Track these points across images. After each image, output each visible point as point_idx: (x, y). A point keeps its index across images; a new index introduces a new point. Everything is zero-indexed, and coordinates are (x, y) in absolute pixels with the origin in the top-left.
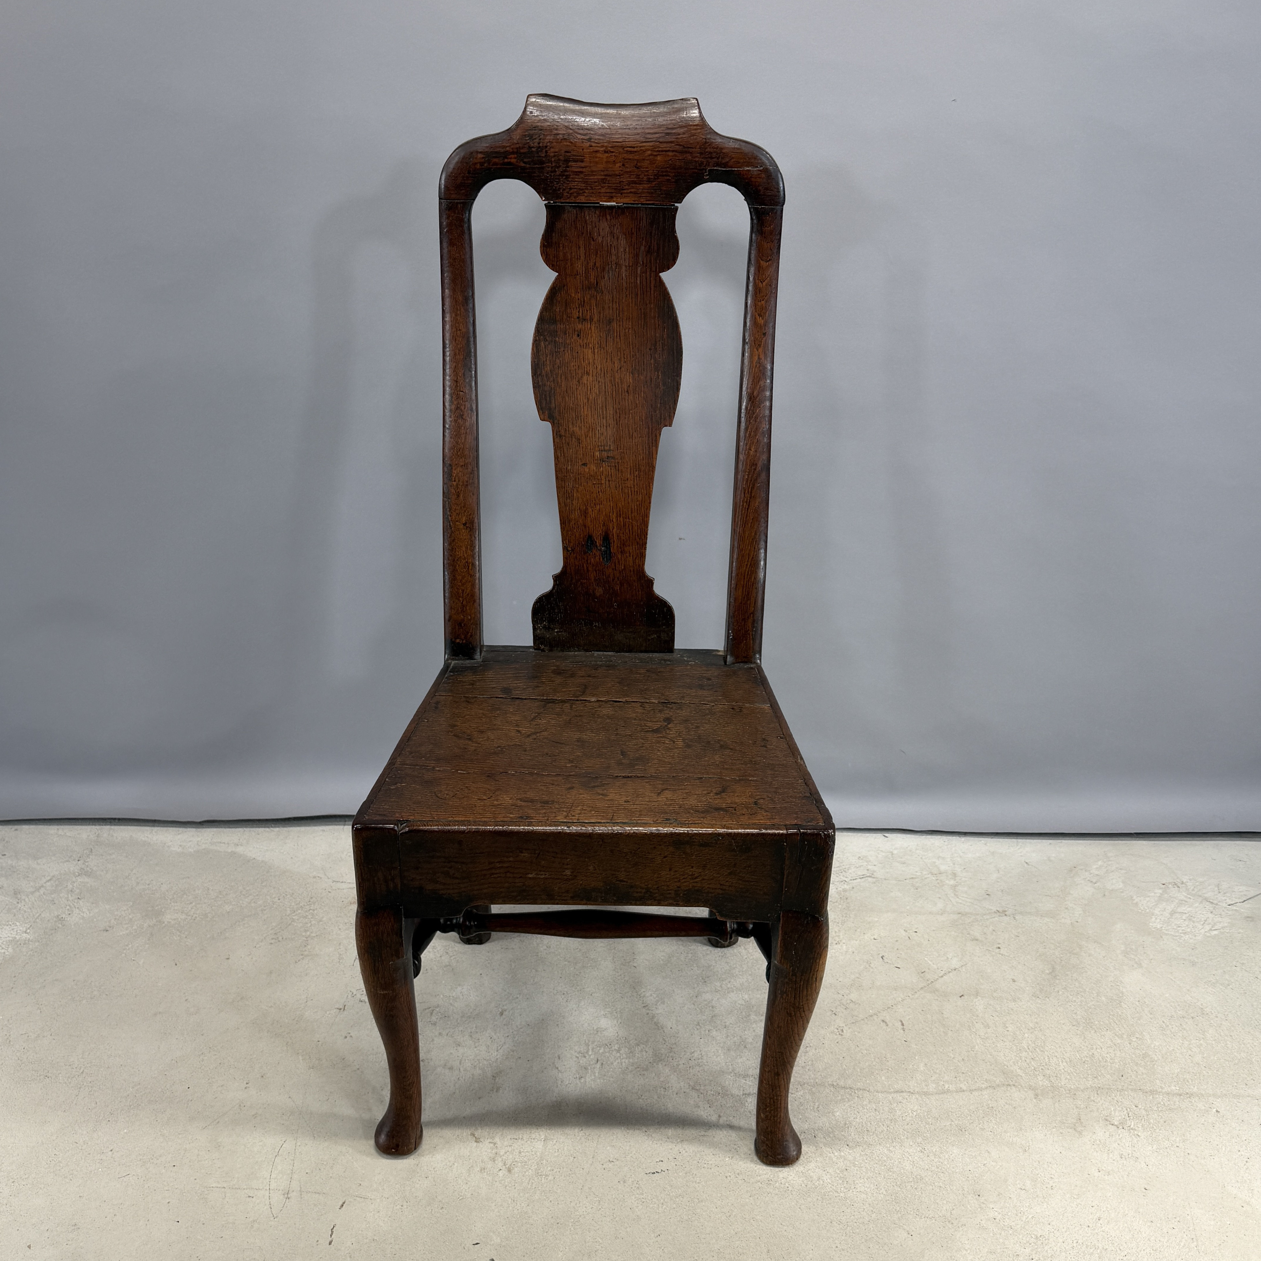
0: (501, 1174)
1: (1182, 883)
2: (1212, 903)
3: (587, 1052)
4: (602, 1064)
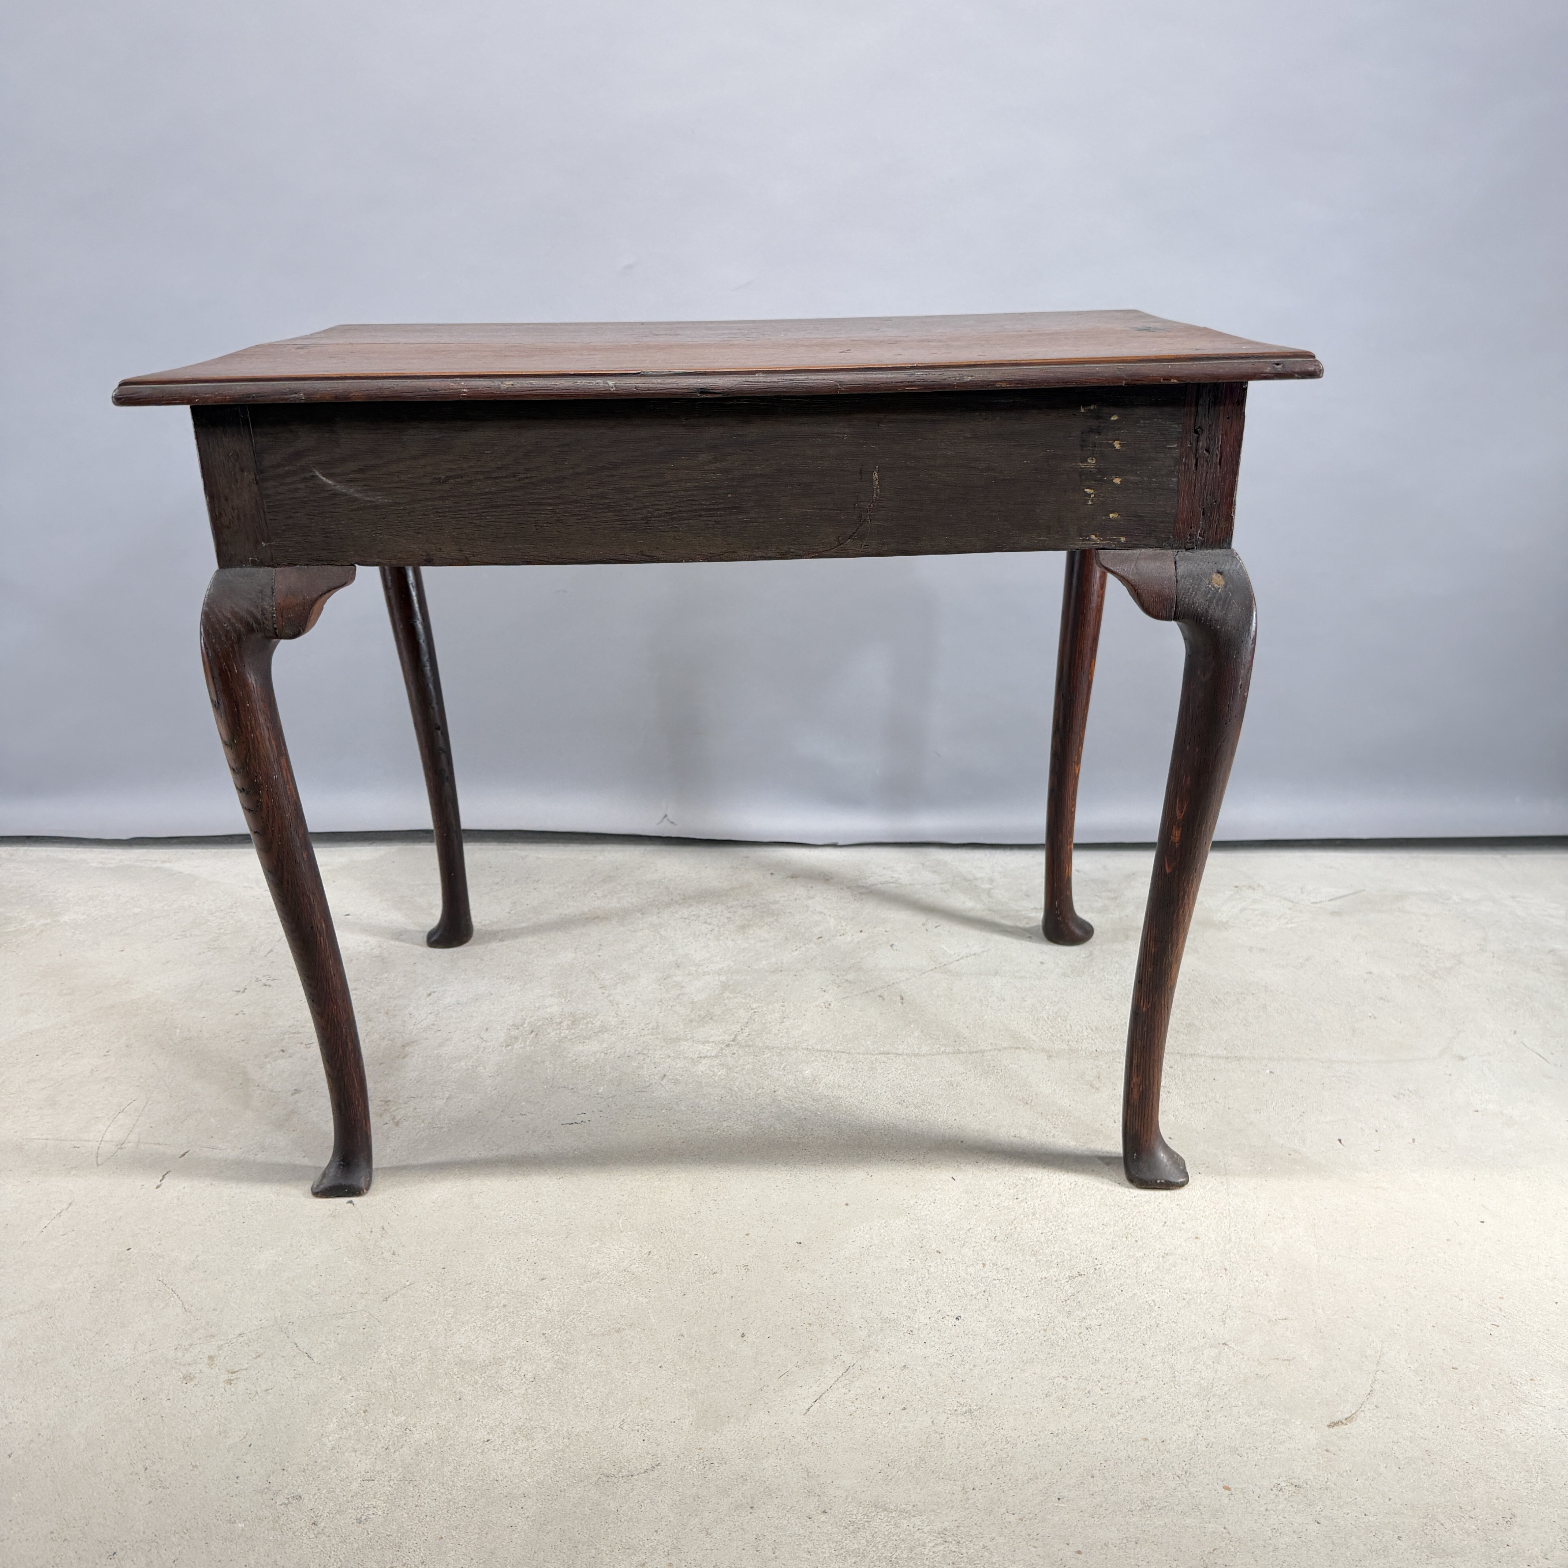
1: (1259, 886)
2: (1292, 901)
3: (522, 1025)
4: (536, 1035)
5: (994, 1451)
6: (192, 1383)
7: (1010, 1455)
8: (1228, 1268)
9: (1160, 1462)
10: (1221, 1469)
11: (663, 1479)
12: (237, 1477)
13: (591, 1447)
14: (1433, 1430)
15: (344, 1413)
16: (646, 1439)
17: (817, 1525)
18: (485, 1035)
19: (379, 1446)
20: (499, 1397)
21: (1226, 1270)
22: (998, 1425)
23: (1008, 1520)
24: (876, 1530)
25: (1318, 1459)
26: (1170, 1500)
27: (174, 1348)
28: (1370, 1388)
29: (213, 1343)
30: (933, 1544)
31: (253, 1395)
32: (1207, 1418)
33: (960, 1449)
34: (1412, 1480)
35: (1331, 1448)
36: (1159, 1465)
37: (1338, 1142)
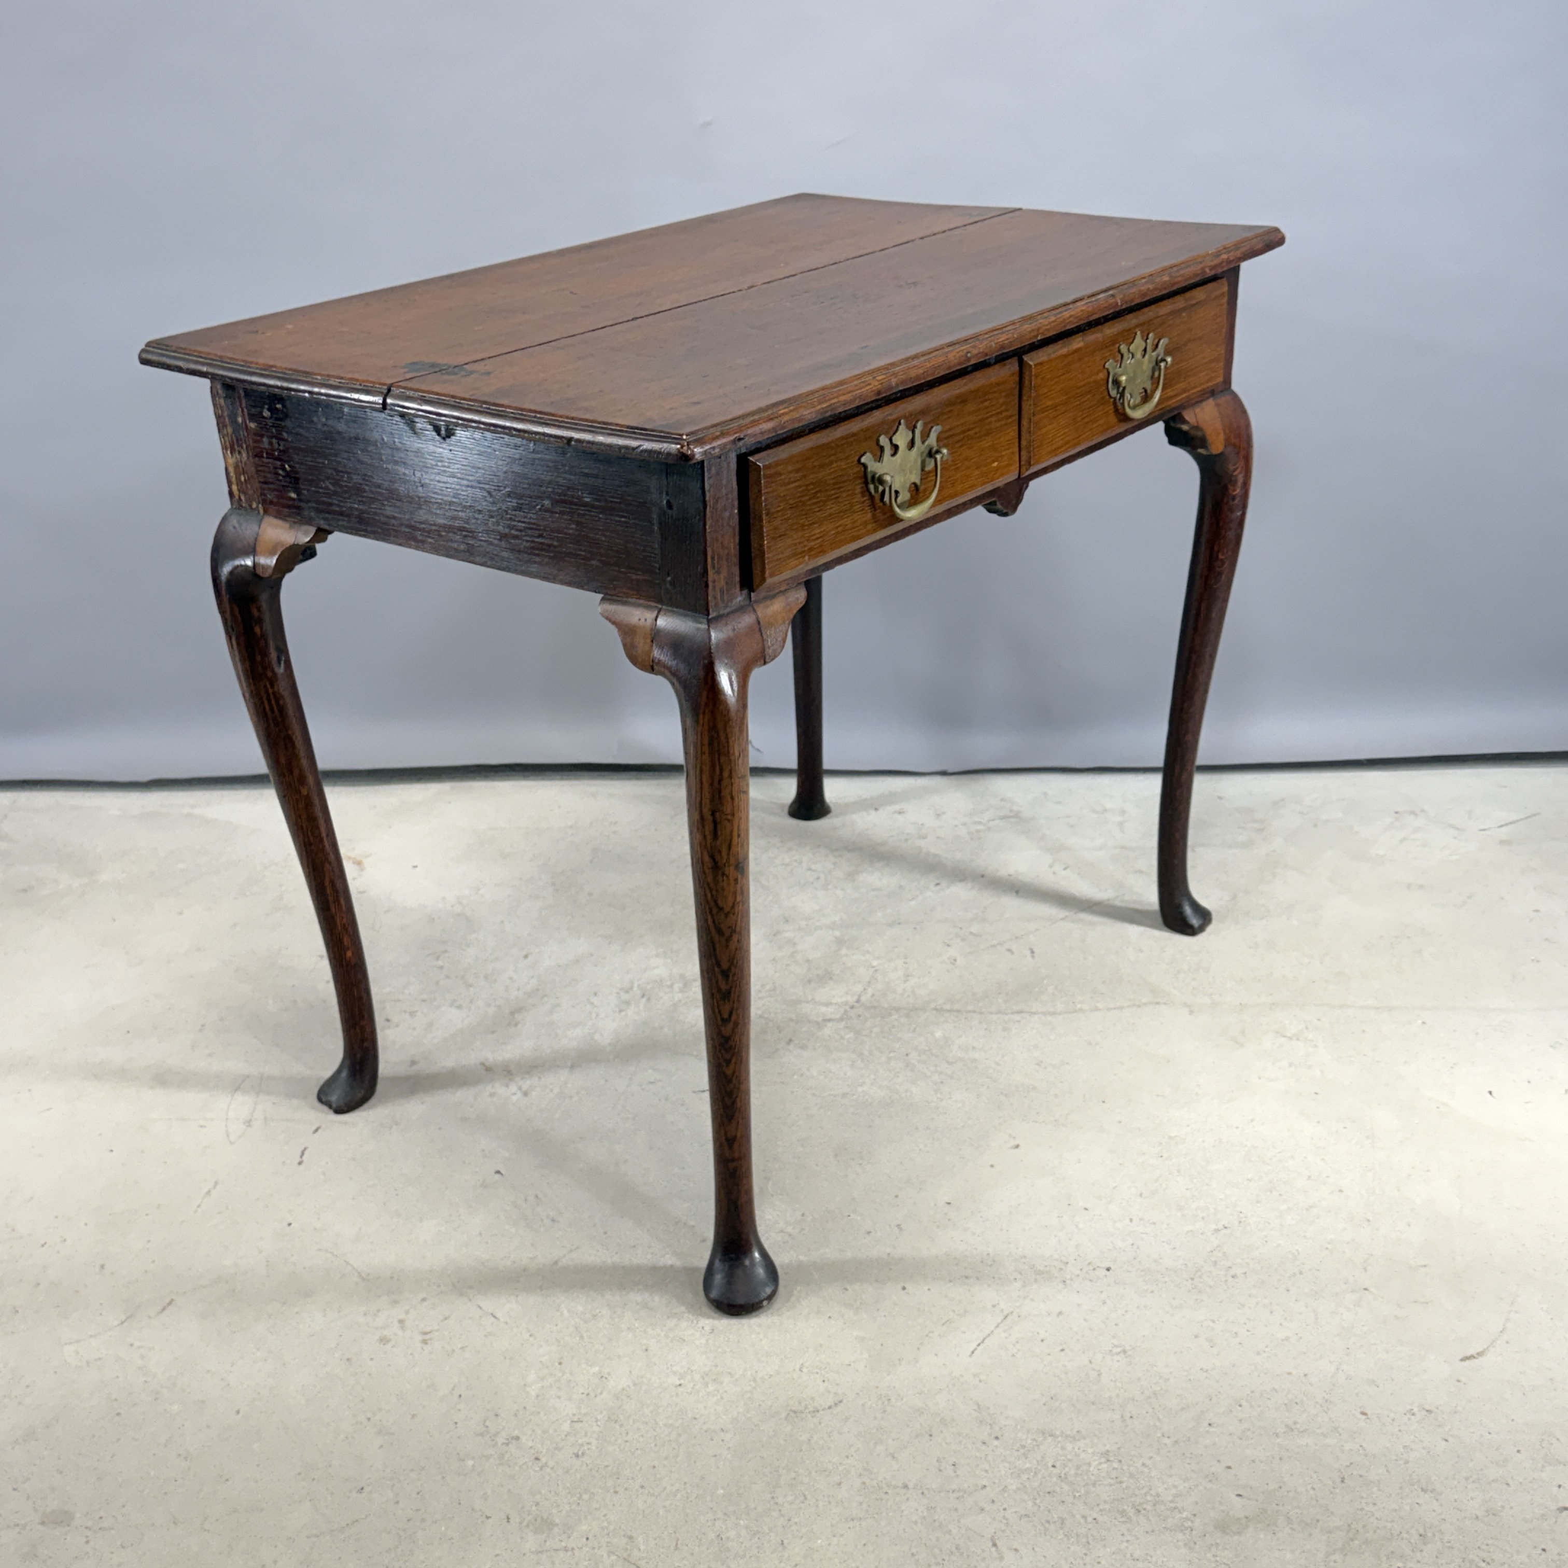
0: (515, 1098)
1: (1423, 811)
2: (1458, 829)
3: (631, 988)
4: (649, 999)
5: (1149, 1385)
6: (390, 1344)
7: (1163, 1388)
8: (1371, 1219)
10: (1359, 1398)
11: (846, 1414)
12: (456, 1423)
13: (777, 1388)
15: (540, 1365)
16: (826, 1380)
17: (991, 1449)
18: (595, 1000)
19: (580, 1393)
21: (1369, 1221)
22: (1151, 1363)
23: (1164, 1442)
24: (1045, 1452)
25: (1449, 1388)
26: (1311, 1424)
28: (1502, 1326)
29: (400, 1308)
31: (450, 1353)
32: (1348, 1354)
33: (1117, 1383)
35: (1462, 1379)
36: (1302, 1394)
37: (1488, 1094)
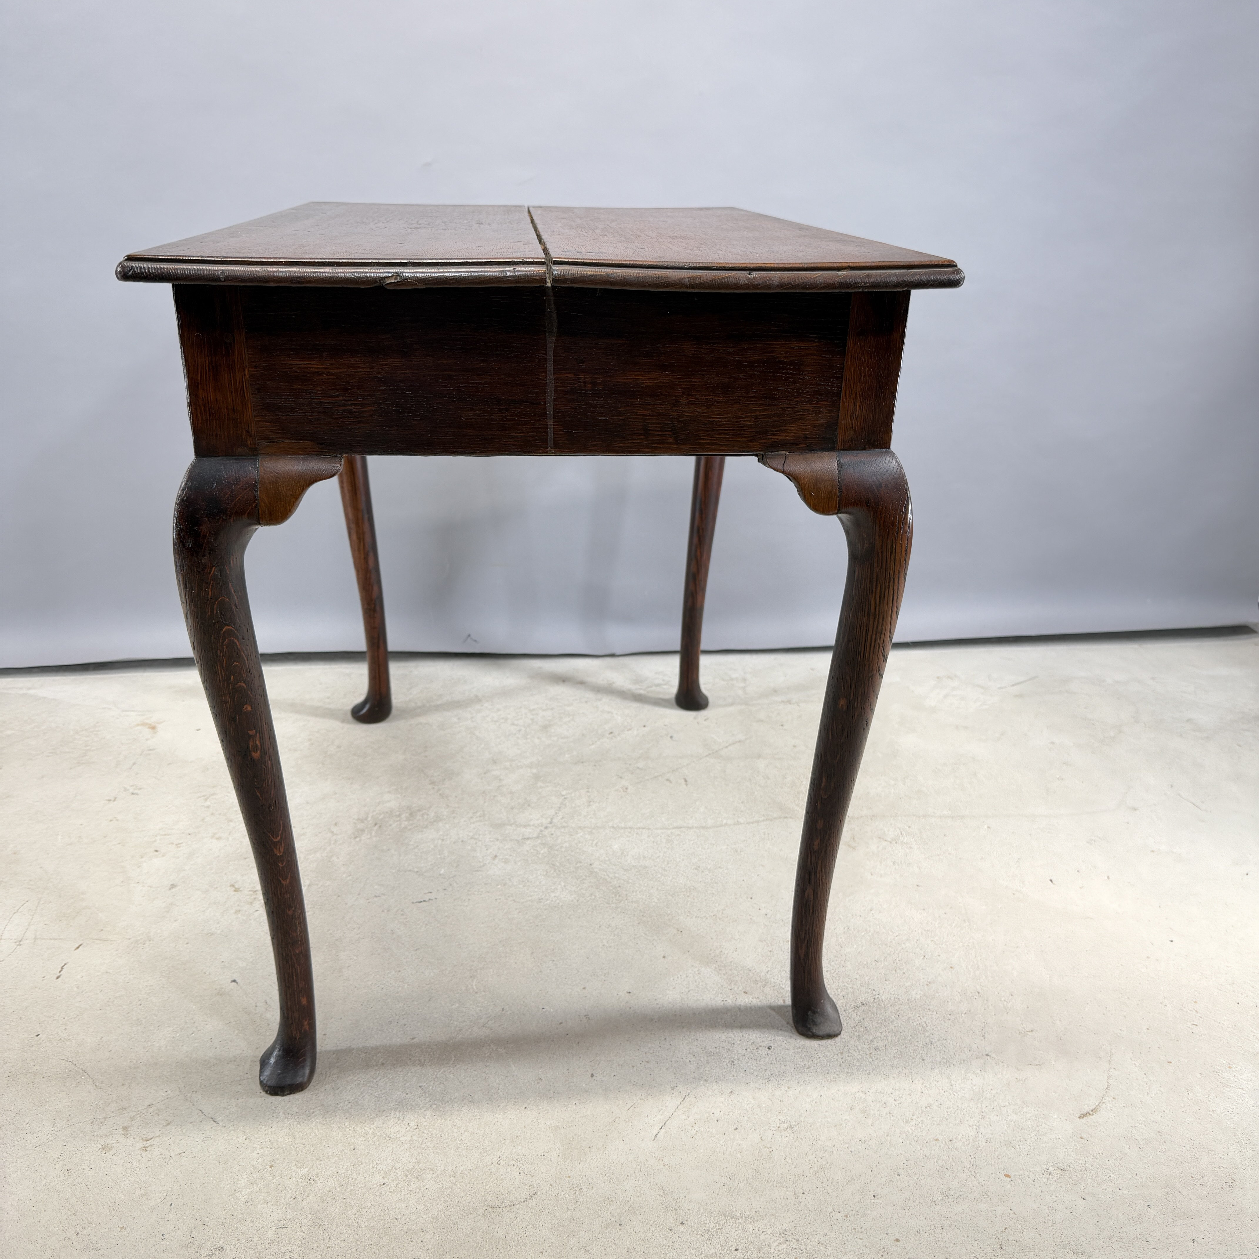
1: (956, 676)
2: (983, 688)
3: (366, 819)
4: (380, 827)
5: (816, 1160)
6: (111, 1152)
7: (829, 1162)
8: (980, 992)
9: (951, 1158)
10: (1000, 1160)
11: (541, 1206)
12: (163, 1235)
13: (475, 1183)
14: (1161, 1114)
15: (252, 1169)
16: (522, 1172)
17: (678, 1235)
18: (335, 829)
19: (288, 1196)
20: (389, 1145)
21: (979, 993)
22: (815, 1137)
23: (836, 1218)
24: (728, 1235)
25: (1075, 1145)
26: (964, 1190)
27: (90, 1122)
28: (1106, 1084)
29: (126, 1115)
30: (776, 1244)
31: (168, 1160)
32: (983, 1118)
33: (787, 1160)
34: (1151, 1157)
35: (1084, 1136)
36: (951, 1160)
37: (1050, 882)
